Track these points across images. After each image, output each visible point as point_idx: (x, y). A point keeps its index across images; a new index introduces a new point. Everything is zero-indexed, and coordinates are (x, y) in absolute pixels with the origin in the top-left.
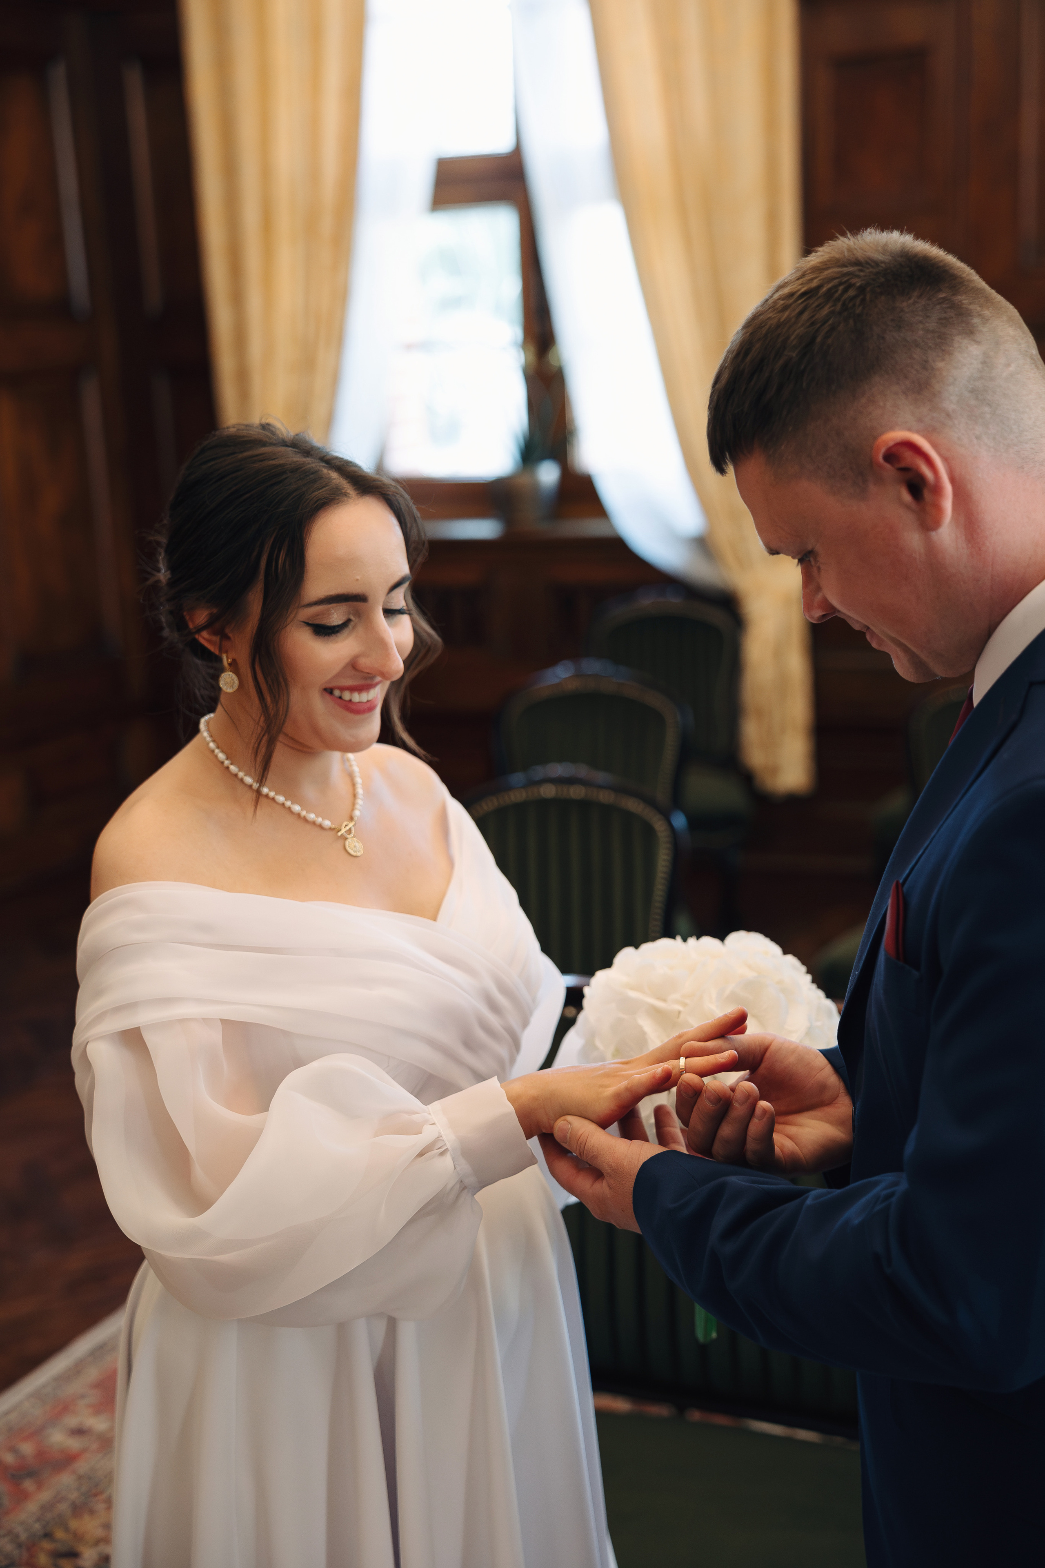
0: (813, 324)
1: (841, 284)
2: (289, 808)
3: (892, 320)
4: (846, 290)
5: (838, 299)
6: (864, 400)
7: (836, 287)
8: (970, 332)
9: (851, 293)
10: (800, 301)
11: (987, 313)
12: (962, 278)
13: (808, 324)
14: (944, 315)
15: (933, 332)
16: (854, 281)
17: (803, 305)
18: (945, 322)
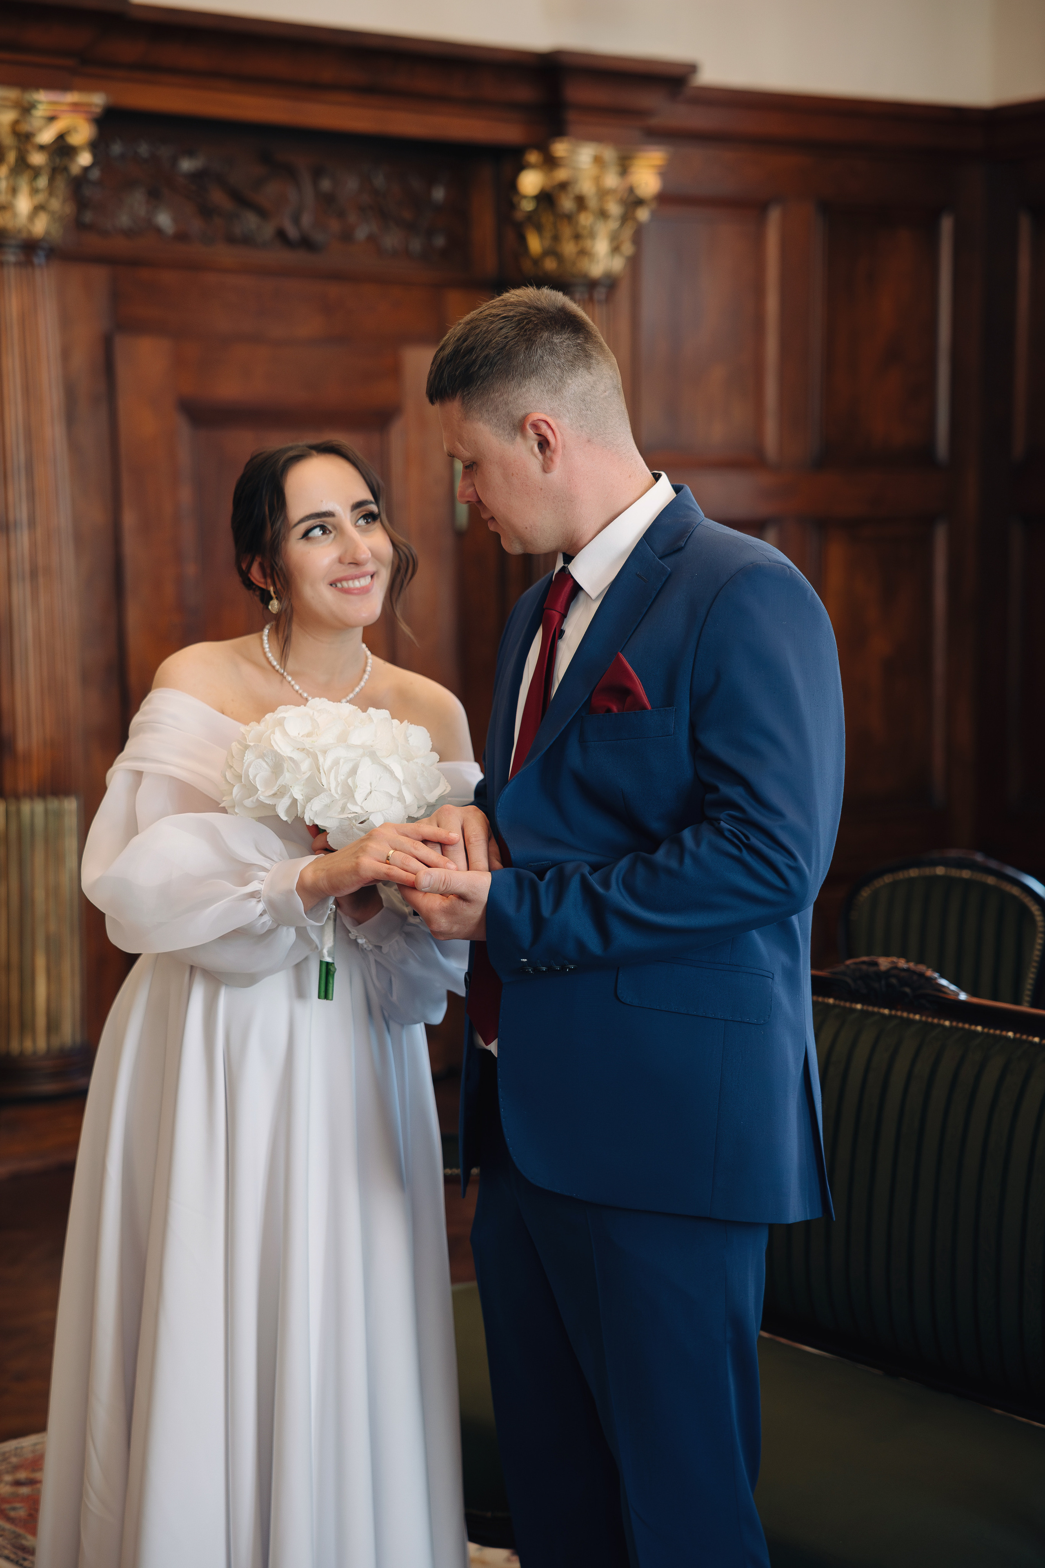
0: (506, 337)
1: (526, 318)
2: (301, 694)
3: (550, 349)
4: (527, 323)
5: (523, 328)
6: (524, 390)
7: (523, 319)
8: (588, 368)
9: (530, 326)
10: (501, 321)
11: (600, 358)
12: (592, 334)
13: (503, 337)
14: (577, 353)
15: (570, 361)
16: (533, 319)
17: (503, 324)
18: (576, 358)
